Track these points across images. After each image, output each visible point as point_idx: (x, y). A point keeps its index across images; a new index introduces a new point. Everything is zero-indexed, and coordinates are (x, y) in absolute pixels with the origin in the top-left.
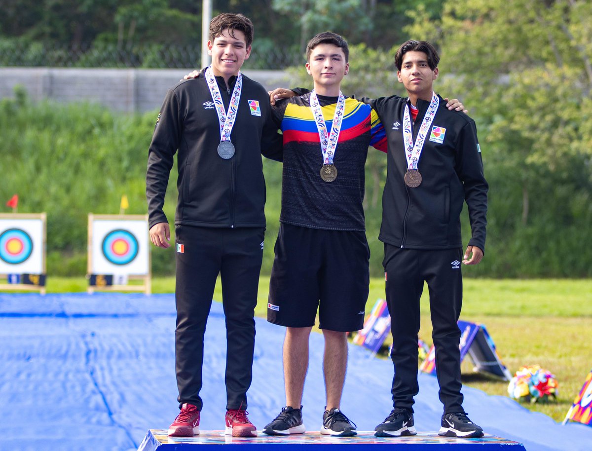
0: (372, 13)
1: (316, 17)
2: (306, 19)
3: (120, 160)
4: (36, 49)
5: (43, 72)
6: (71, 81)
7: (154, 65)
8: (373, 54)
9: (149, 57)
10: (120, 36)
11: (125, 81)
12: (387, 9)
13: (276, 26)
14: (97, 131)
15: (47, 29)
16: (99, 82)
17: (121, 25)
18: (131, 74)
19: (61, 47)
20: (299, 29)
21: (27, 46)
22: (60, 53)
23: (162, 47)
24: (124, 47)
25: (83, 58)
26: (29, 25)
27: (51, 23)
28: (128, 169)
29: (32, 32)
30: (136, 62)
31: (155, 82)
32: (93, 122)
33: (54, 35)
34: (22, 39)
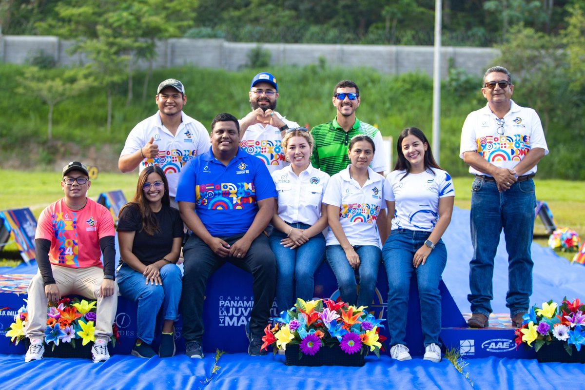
0: (550, 12)
1: (513, 13)
2: (505, 14)
3: (384, 103)
4: (333, 33)
5: (338, 47)
6: (356, 53)
7: (408, 43)
8: (547, 38)
9: (405, 39)
10: (388, 24)
11: (390, 54)
12: (559, 10)
13: (488, 20)
14: (370, 85)
15: (342, 20)
16: (373, 54)
17: (388, 17)
18: (393, 48)
19: (349, 31)
20: (501, 21)
21: (327, 30)
22: (348, 35)
23: (413, 32)
24: (390, 33)
25: (363, 38)
26: (331, 18)
27: (344, 17)
28: (389, 109)
29: (333, 22)
30: (398, 42)
31: (408, 54)
32: (367, 79)
33: (346, 24)
34: (326, 26)
